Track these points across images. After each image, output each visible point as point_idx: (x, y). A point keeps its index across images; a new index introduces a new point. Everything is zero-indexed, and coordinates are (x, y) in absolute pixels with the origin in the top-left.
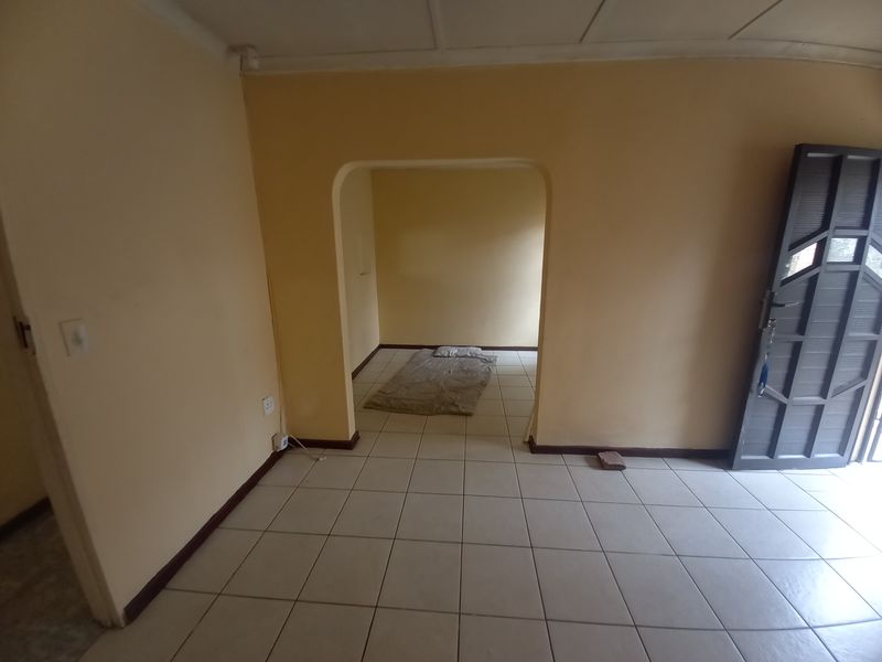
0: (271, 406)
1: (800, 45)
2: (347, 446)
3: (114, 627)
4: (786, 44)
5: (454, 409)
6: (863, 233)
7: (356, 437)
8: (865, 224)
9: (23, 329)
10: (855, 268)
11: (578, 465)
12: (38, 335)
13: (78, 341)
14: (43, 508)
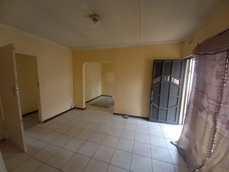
0: (71, 100)
1: (155, 43)
2: (83, 109)
3: (41, 123)
4: (152, 43)
5: (105, 107)
6: (171, 75)
7: (85, 108)
8: (171, 74)
9: (38, 83)
10: (170, 82)
11: (120, 117)
12: (40, 84)
13: (44, 85)
14: (37, 111)
